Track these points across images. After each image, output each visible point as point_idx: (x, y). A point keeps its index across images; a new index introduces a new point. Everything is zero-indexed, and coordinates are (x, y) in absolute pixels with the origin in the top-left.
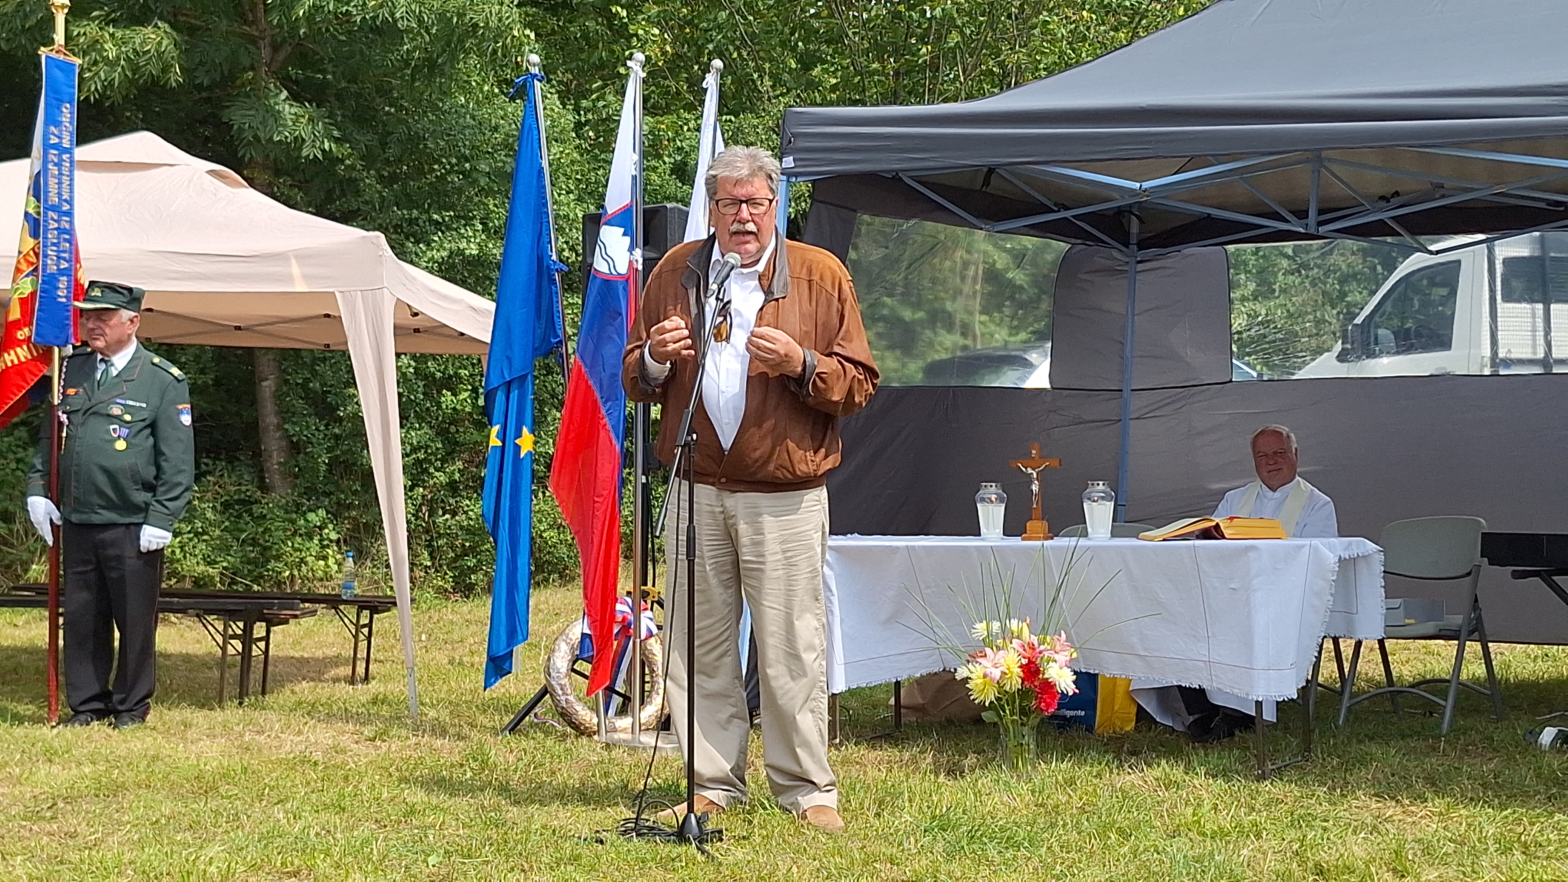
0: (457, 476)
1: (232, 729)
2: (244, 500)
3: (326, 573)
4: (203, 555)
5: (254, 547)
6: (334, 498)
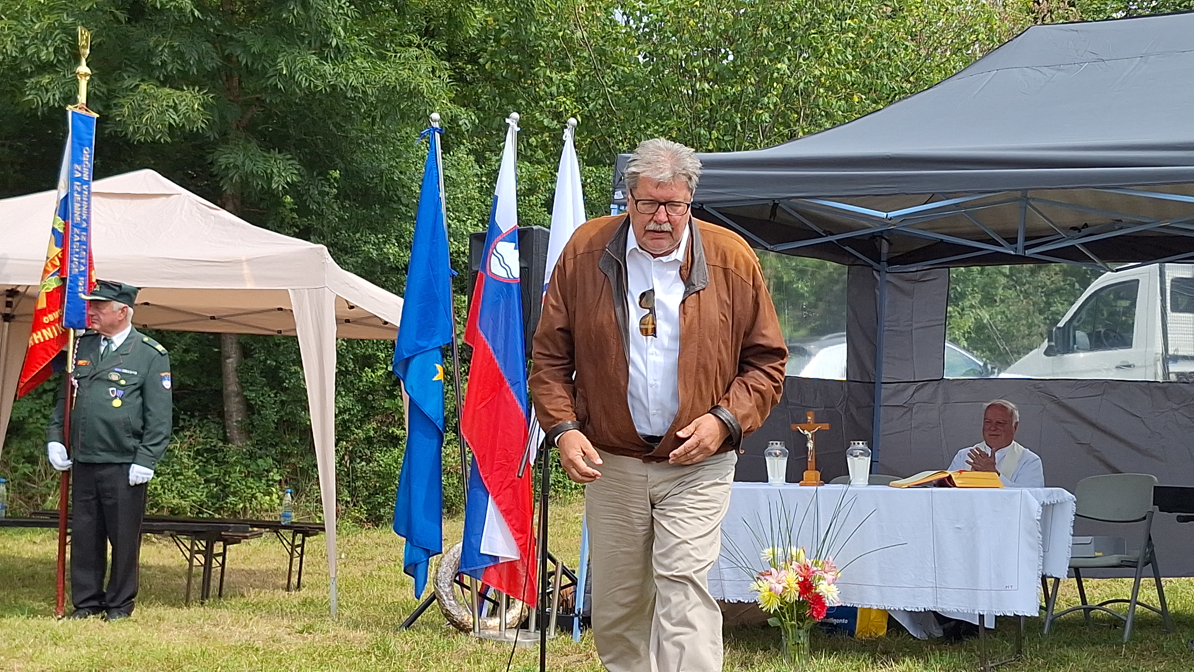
0: (372, 433)
1: (195, 623)
2: (210, 449)
4: (178, 491)
5: (216, 486)
6: (279, 448)
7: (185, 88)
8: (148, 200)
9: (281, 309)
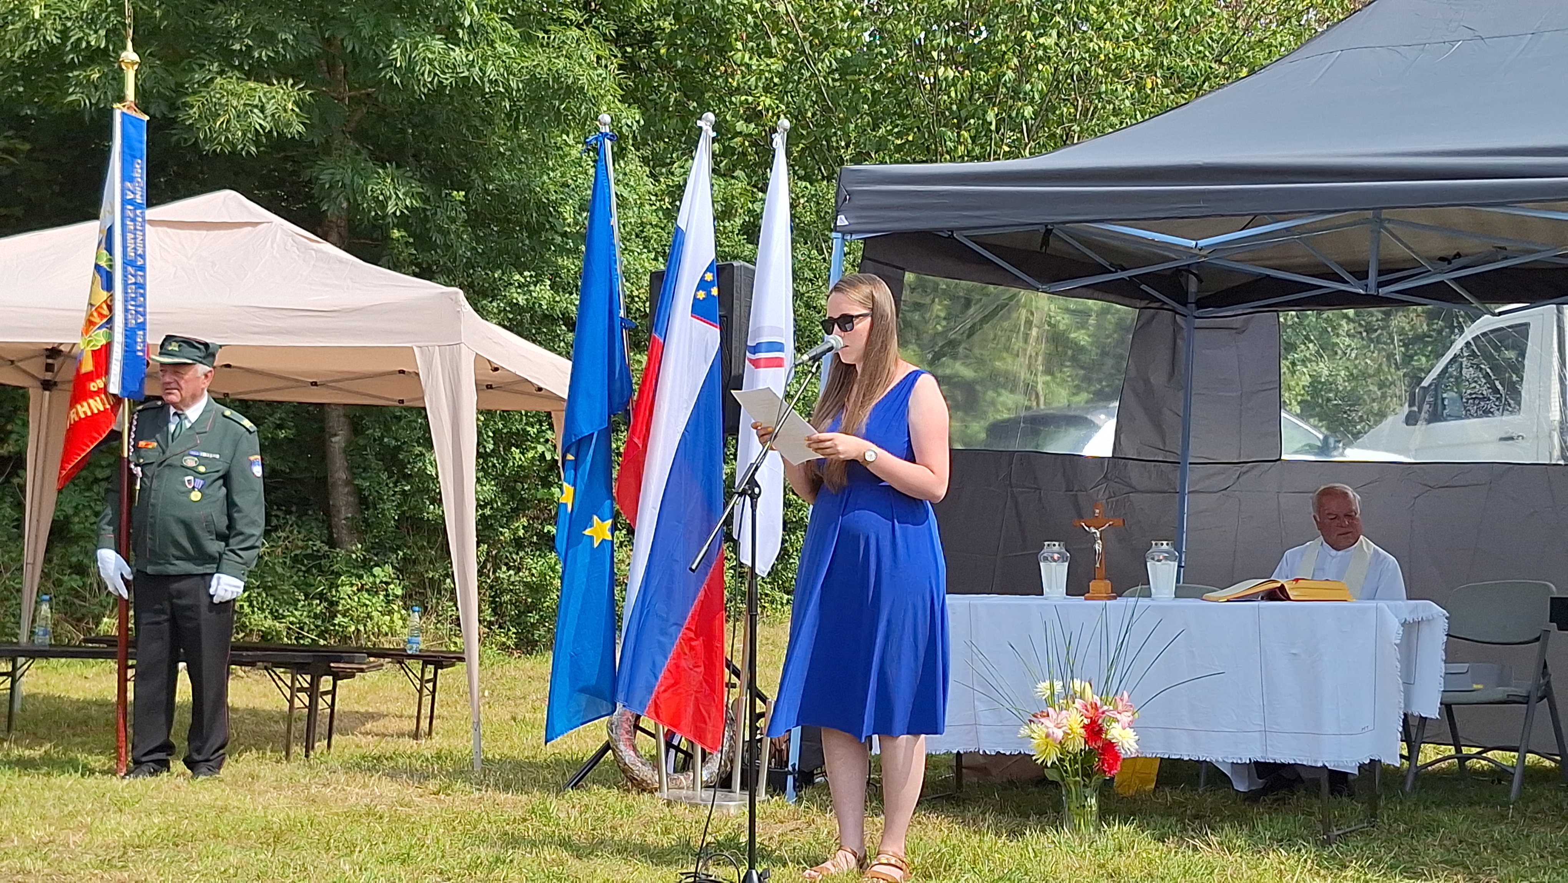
0: (521, 533)
1: (299, 782)
2: (312, 554)
3: (391, 628)
4: (271, 610)
5: (321, 602)
6: (401, 553)
7: (275, 82)
8: (230, 231)
9: (403, 372)
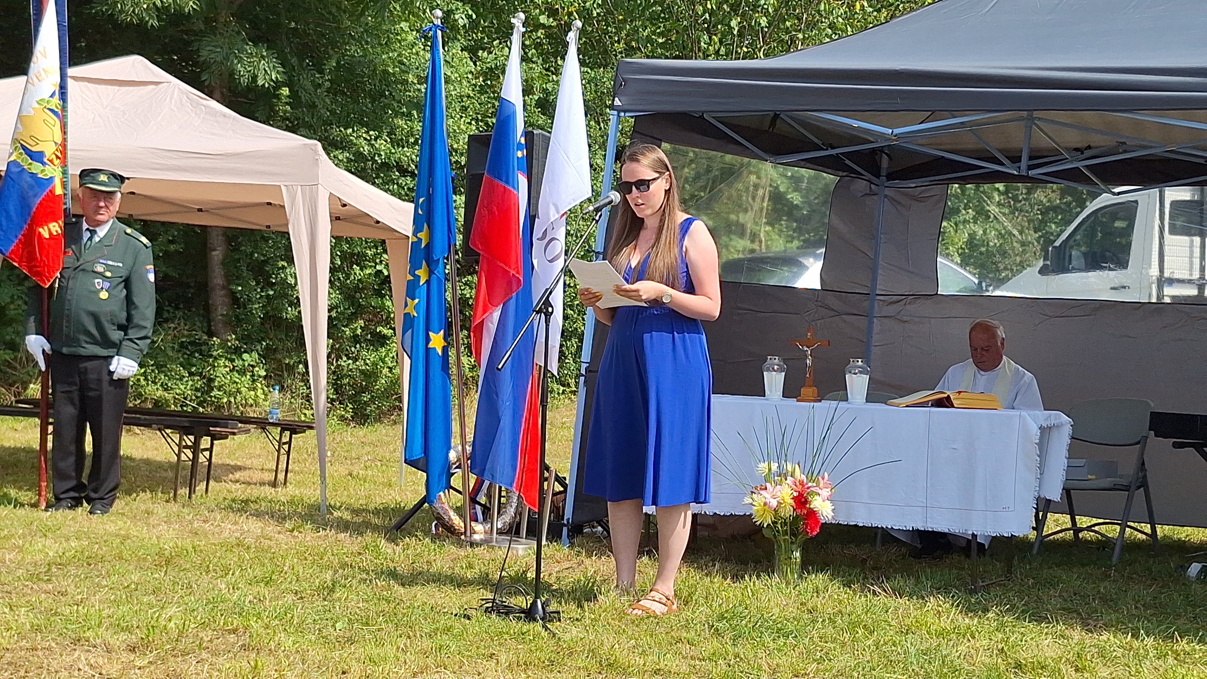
0: (359, 331)
2: (195, 342)
3: (256, 401)
4: (162, 383)
5: (201, 379)
6: (264, 344)
8: (136, 88)
9: (270, 204)
